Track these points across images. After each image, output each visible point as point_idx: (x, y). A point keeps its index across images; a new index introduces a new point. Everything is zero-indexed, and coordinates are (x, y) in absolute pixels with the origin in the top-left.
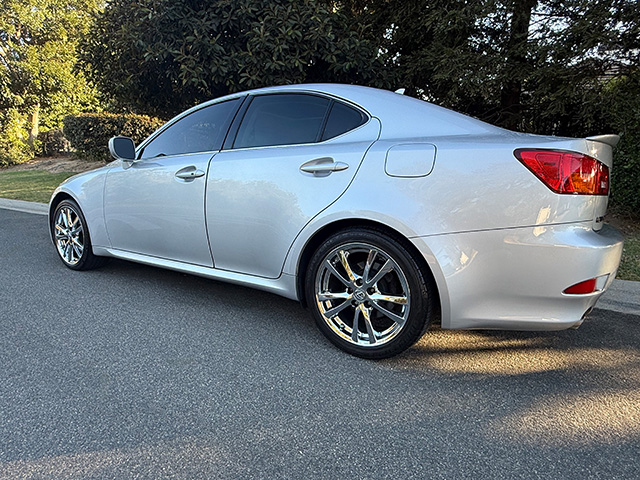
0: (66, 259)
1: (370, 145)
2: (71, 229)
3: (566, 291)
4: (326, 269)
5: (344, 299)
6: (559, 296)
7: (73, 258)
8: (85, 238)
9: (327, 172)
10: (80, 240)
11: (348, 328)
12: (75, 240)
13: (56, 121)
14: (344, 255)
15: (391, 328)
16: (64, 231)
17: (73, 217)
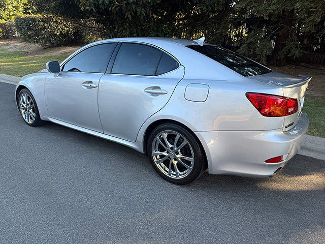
0: (26, 120)
1: (179, 81)
2: (28, 104)
3: (266, 161)
4: (157, 141)
5: (165, 156)
6: (263, 163)
7: (30, 120)
8: (36, 110)
9: (158, 94)
10: (33, 111)
11: (167, 169)
12: (31, 111)
13: (9, 15)
14: (165, 135)
15: (186, 171)
16: (25, 105)
17: (29, 98)
